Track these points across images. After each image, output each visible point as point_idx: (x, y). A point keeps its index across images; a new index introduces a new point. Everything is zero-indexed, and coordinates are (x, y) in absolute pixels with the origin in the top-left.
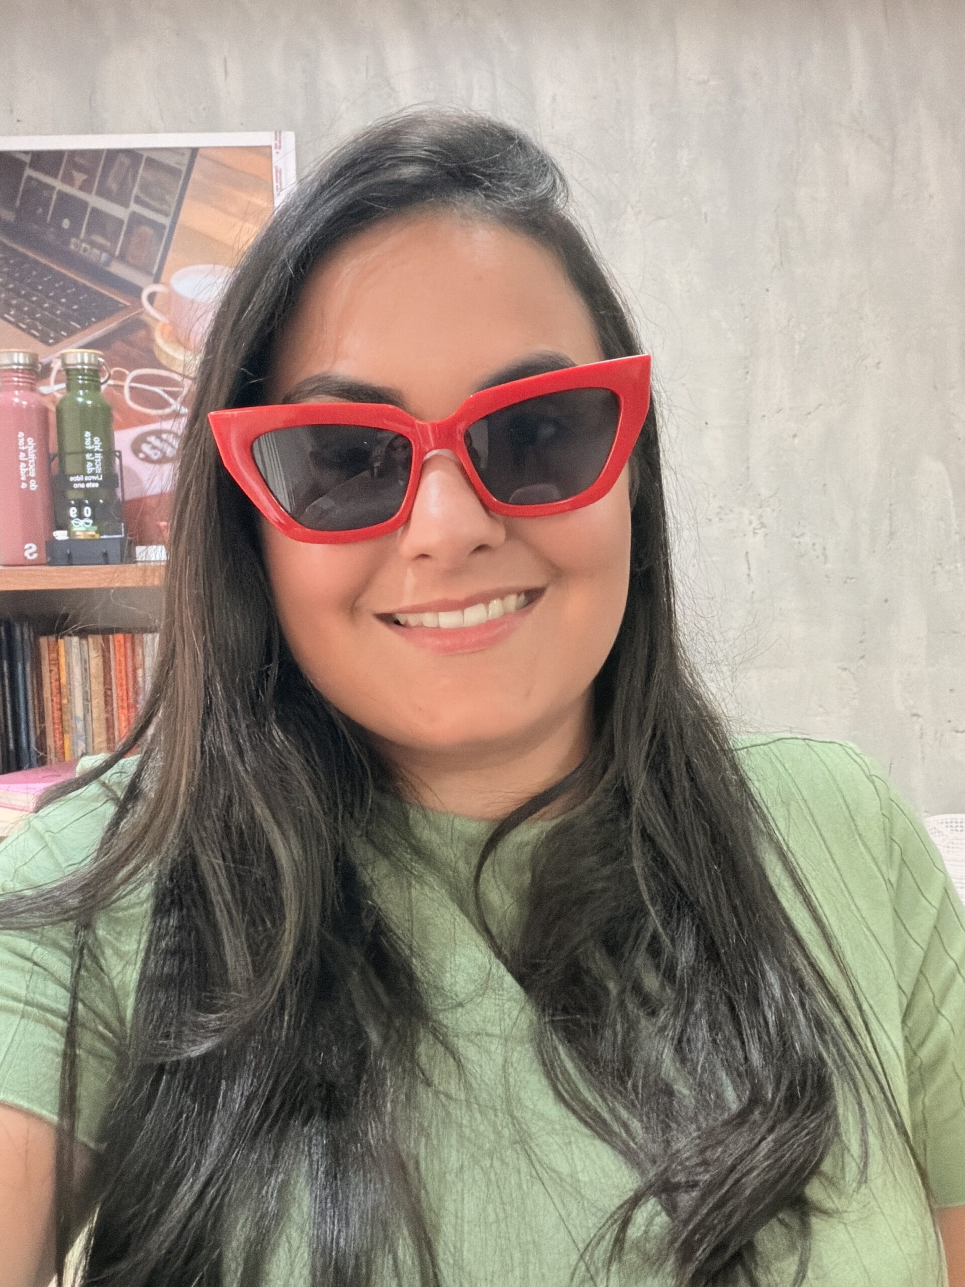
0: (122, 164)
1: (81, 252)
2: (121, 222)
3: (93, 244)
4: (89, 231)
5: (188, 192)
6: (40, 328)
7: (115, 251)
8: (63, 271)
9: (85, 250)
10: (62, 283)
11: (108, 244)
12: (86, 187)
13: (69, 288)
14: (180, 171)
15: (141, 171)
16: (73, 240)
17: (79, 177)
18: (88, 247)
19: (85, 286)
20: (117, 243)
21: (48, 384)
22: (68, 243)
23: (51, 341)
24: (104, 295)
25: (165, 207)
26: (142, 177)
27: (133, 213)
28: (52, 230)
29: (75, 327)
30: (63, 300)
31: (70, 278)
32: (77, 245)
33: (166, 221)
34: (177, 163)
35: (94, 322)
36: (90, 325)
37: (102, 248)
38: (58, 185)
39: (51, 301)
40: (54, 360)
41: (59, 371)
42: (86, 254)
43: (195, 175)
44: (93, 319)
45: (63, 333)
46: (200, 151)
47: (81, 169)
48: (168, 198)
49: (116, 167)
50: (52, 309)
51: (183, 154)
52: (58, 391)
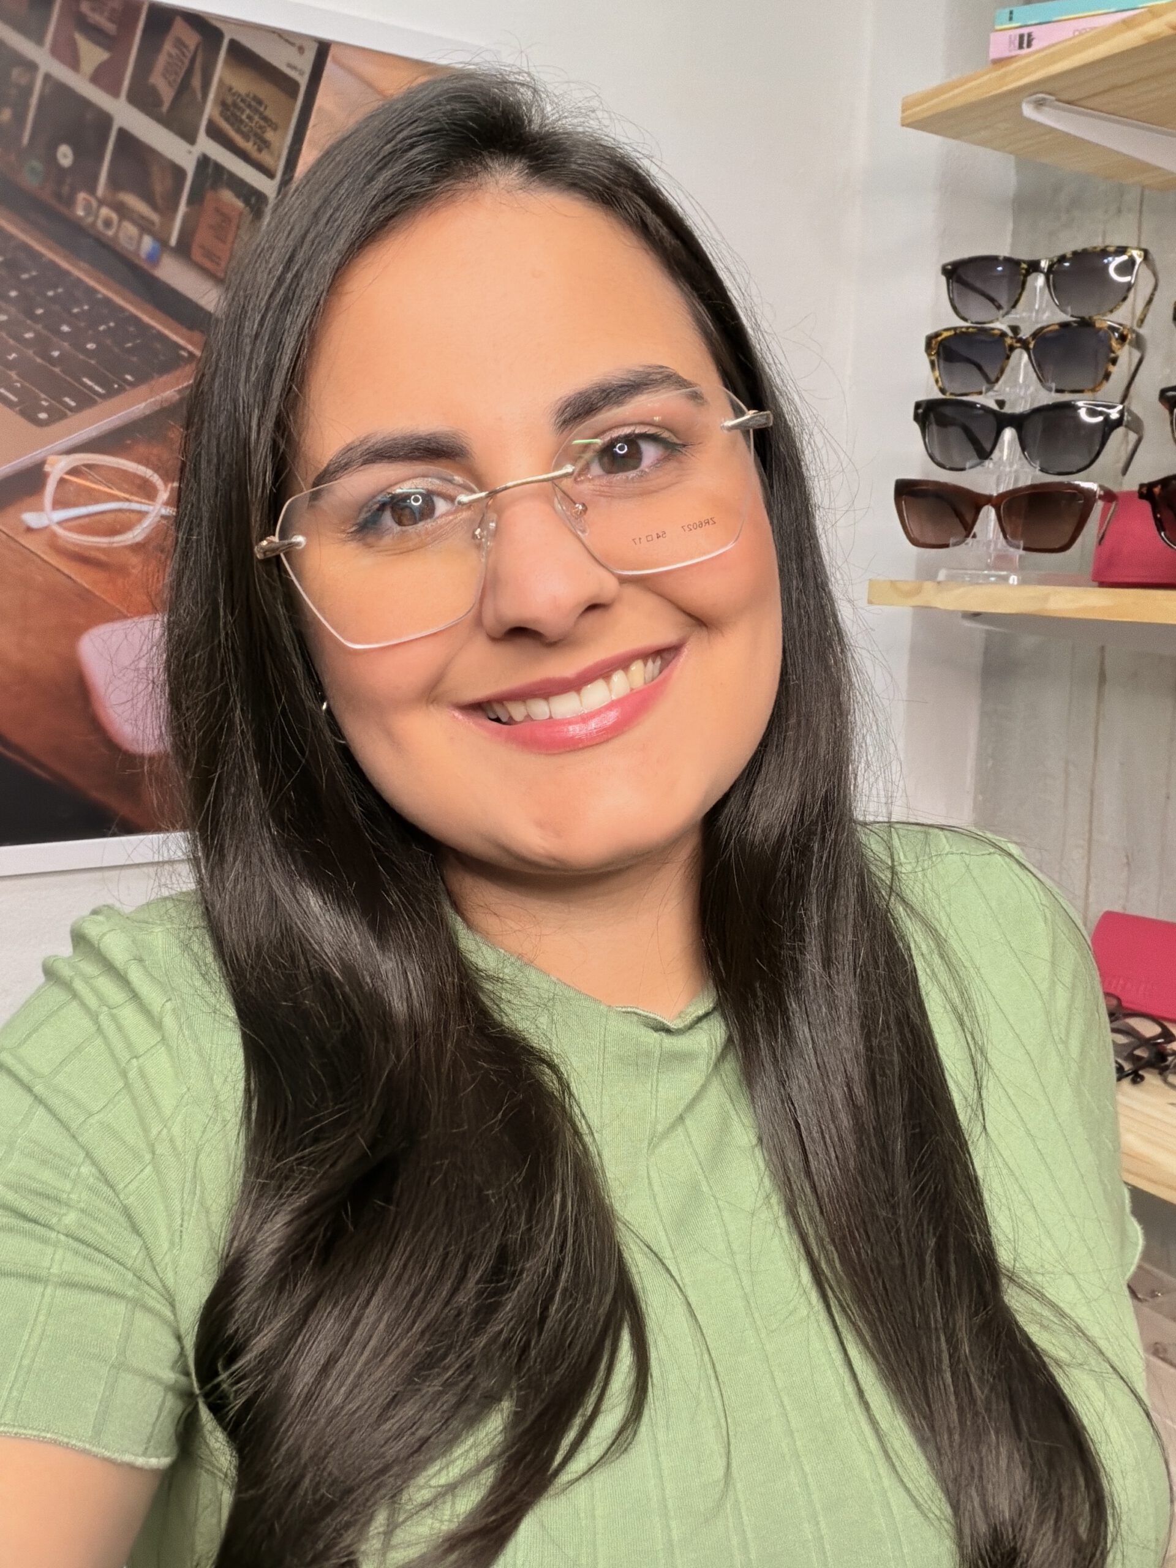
0: (180, 43)
1: (100, 224)
2: (179, 172)
3: (122, 210)
4: (115, 183)
5: (309, 134)
6: (19, 385)
7: (169, 238)
8: (65, 265)
9: (108, 223)
10: (60, 290)
11: (155, 217)
12: (104, 77)
13: (78, 303)
14: (295, 85)
15: (220, 69)
16: (82, 196)
17: (92, 55)
18: (114, 216)
19: (107, 301)
20: (172, 219)
21: (40, 509)
22: (70, 201)
23: (43, 416)
24: (149, 327)
25: (265, 158)
26: (221, 82)
27: (204, 162)
28: (37, 164)
29: (90, 388)
30: (65, 328)
31: (79, 280)
32: (88, 208)
33: (268, 187)
34: (289, 66)
35: (130, 384)
36: (121, 390)
37: (145, 227)
38: (47, 64)
39: (39, 327)
40: (51, 459)
41: (62, 481)
42: (110, 233)
43: (322, 100)
44: (129, 377)
45: (67, 400)
46: (333, 51)
47: (95, 33)
48: (269, 135)
49: (168, 47)
50: (42, 346)
51: (301, 50)
52: (60, 523)
